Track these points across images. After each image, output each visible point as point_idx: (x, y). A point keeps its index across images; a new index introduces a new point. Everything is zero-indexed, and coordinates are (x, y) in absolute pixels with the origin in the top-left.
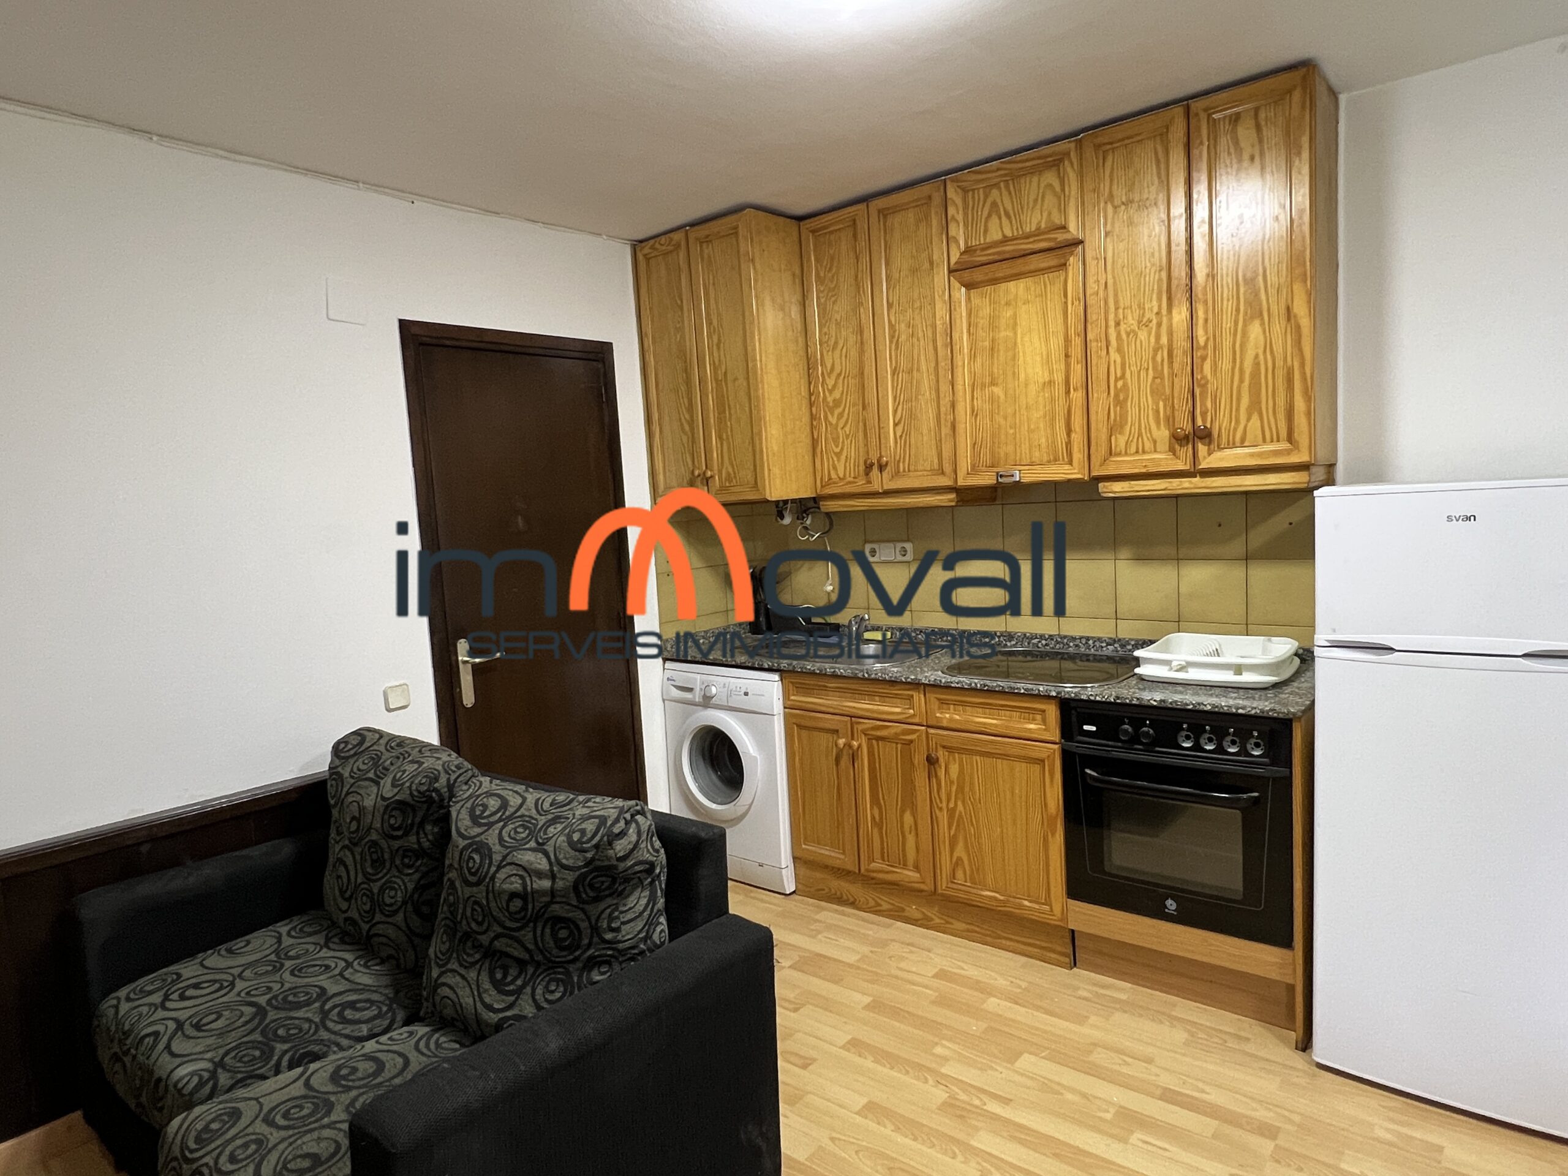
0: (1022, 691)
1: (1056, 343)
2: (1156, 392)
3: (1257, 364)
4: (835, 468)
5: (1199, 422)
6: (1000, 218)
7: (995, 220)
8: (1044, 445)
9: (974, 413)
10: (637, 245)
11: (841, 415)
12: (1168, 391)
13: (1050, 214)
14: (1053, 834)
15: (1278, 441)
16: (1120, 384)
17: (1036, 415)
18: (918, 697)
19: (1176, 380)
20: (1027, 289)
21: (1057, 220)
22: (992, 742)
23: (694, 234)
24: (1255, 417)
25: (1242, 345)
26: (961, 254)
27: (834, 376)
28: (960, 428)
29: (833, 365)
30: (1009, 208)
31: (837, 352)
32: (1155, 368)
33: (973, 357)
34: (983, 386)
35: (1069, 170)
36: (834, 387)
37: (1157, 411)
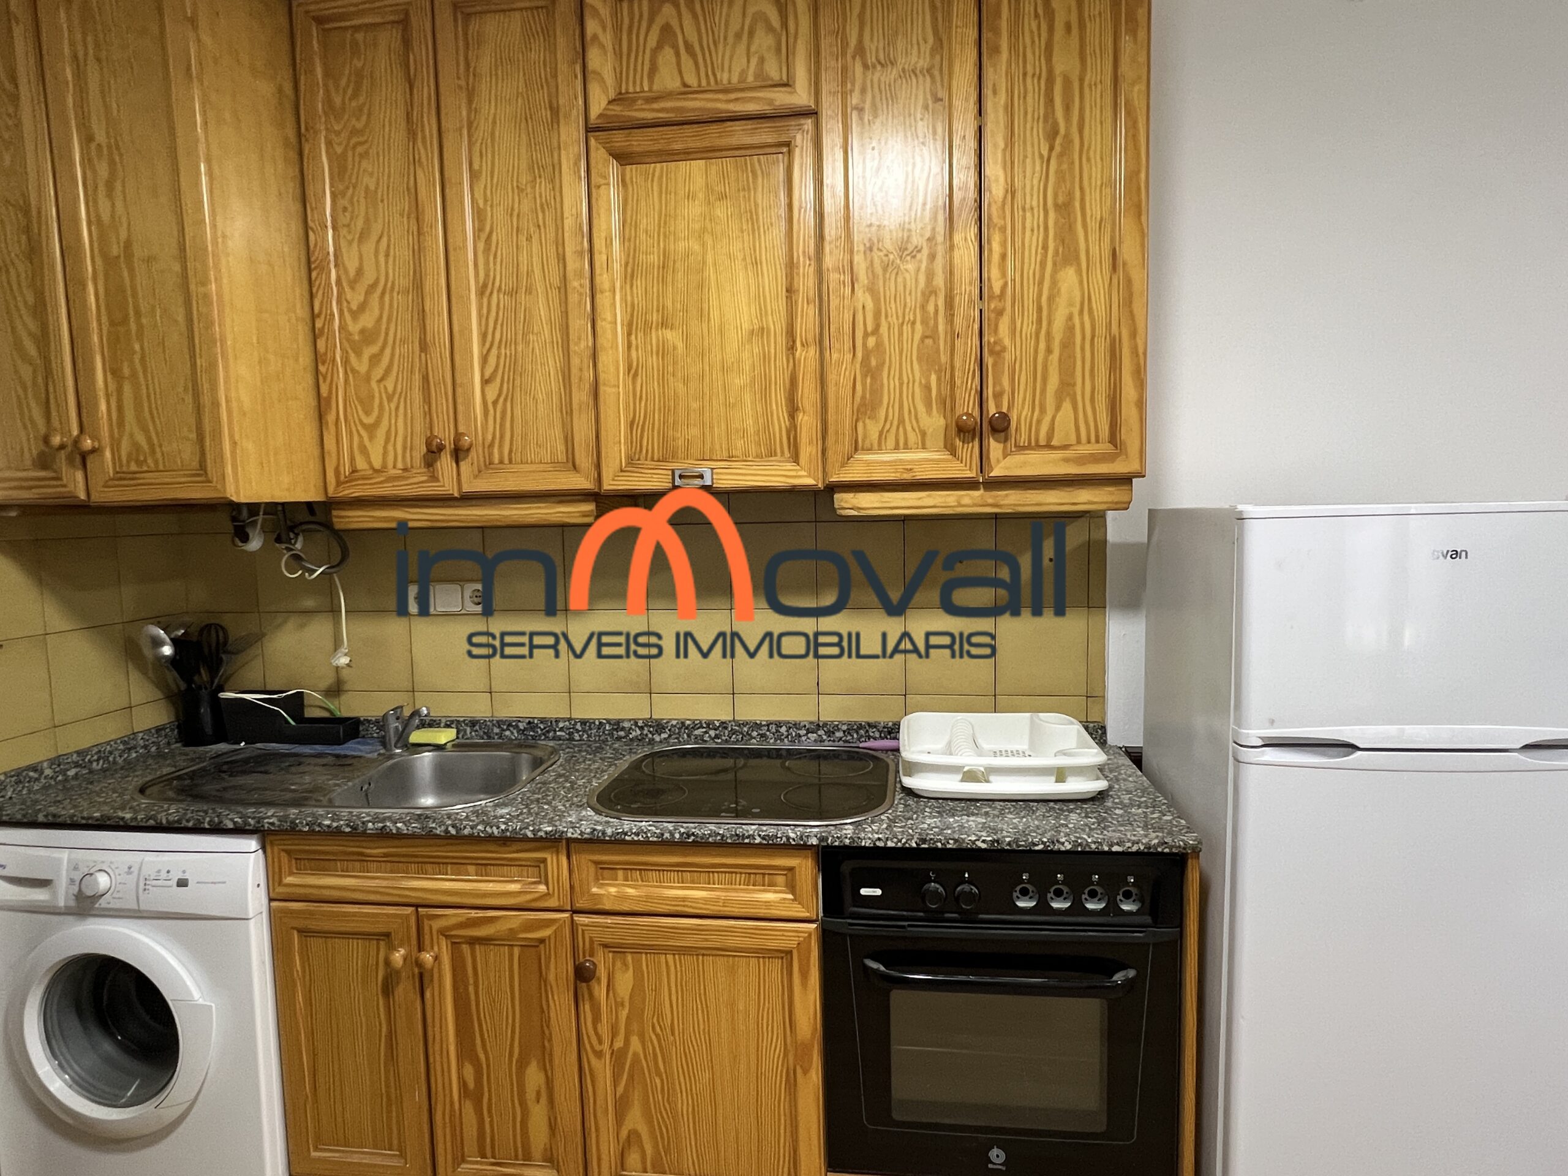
0: (758, 840)
2: (928, 360)
3: (1070, 329)
4: (364, 450)
5: (992, 410)
6: (678, 54)
7: (668, 53)
8: (751, 430)
9: (632, 371)
11: (375, 359)
12: (944, 358)
13: (762, 60)
14: (806, 1072)
15: (1097, 441)
16: (871, 341)
17: (738, 381)
18: (557, 863)
19: (956, 344)
20: (724, 177)
21: (773, 70)
22: (698, 929)
24: (1067, 406)
26: (610, 102)
27: (362, 288)
28: (605, 391)
29: (360, 270)
30: (693, 39)
31: (369, 247)
32: (924, 322)
33: (630, 275)
34: (647, 327)
36: (363, 307)
37: (927, 388)
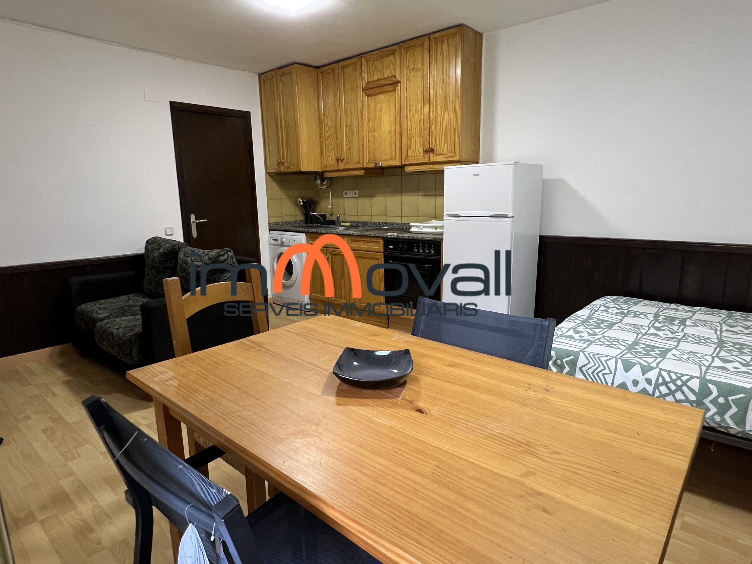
1: (393, 117)
2: (420, 135)
3: (446, 127)
4: (328, 161)
5: (431, 146)
7: (376, 72)
8: (389, 153)
9: (369, 142)
10: (260, 75)
11: (330, 141)
12: (423, 135)
13: (392, 71)
15: (451, 152)
16: (410, 132)
17: (387, 142)
19: (425, 131)
20: (385, 97)
21: (394, 74)
23: (279, 72)
24: (446, 144)
25: (443, 120)
26: (366, 84)
27: (328, 127)
28: (365, 146)
29: (327, 123)
30: (380, 69)
31: (329, 118)
32: (420, 126)
33: (369, 121)
34: (371, 133)
35: (397, 56)
36: (328, 131)
37: (420, 142)
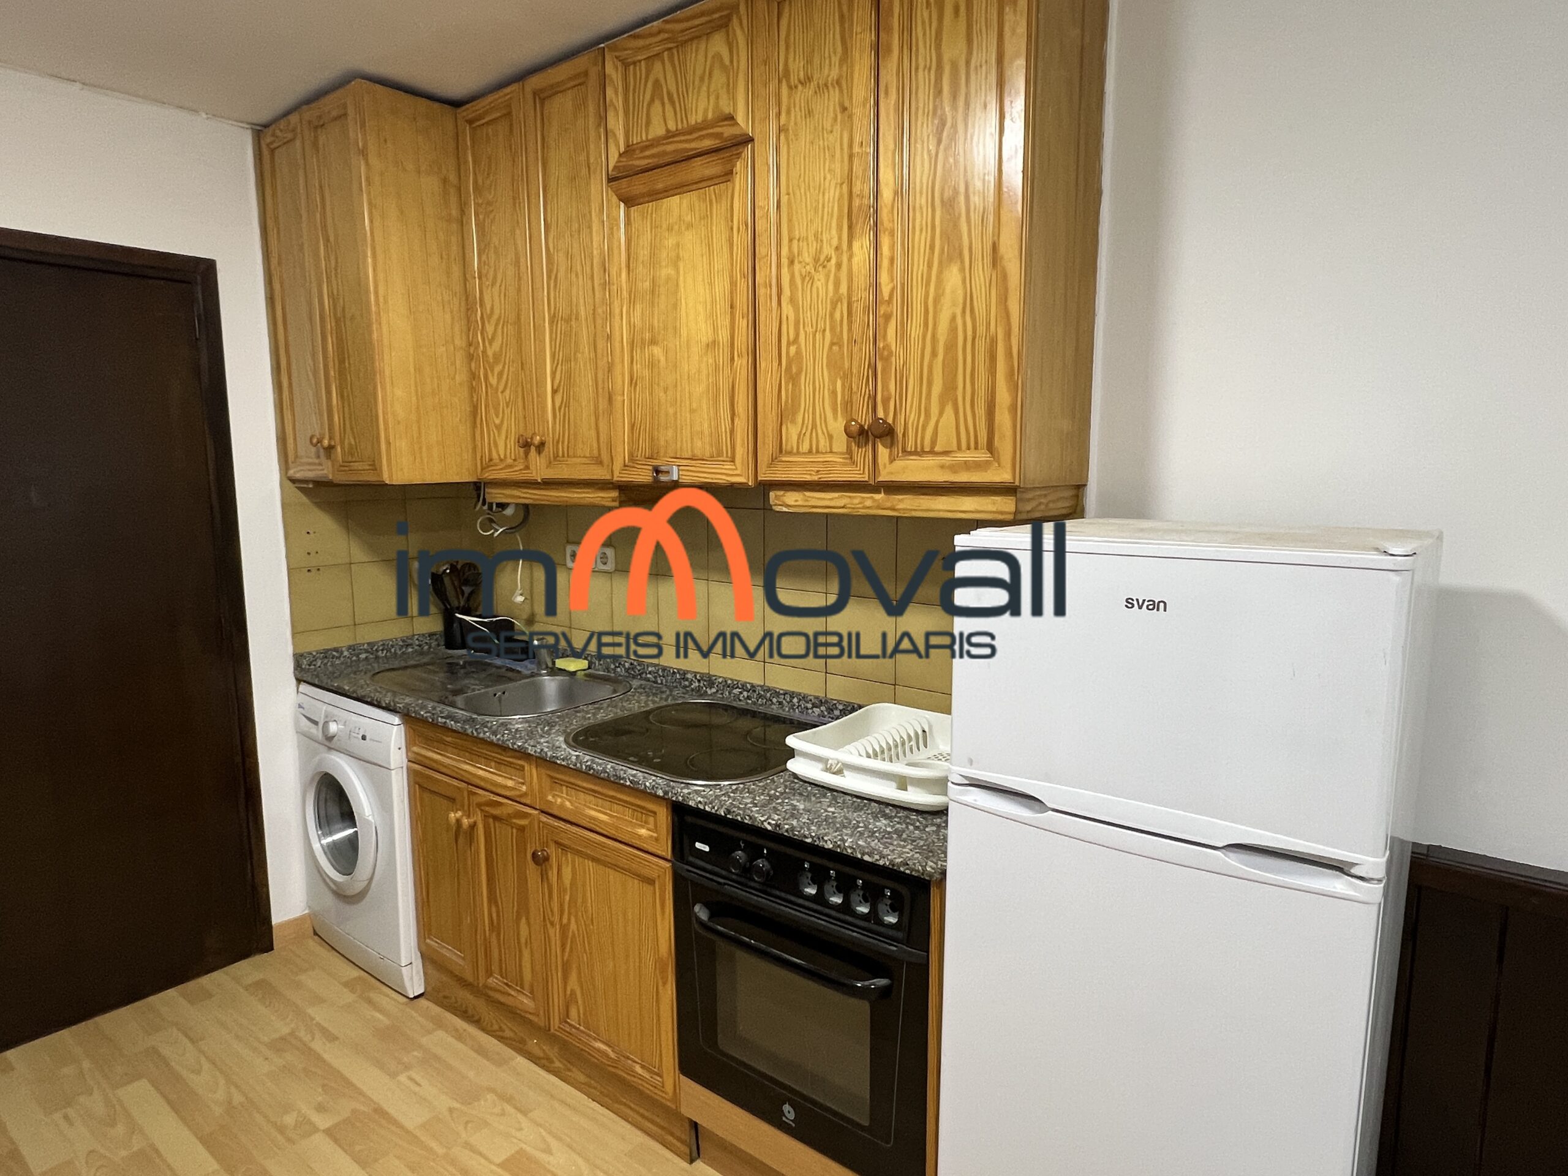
0: (628, 783)
1: (722, 286)
2: (833, 364)
3: (953, 330)
5: (881, 414)
6: (663, 104)
7: (657, 107)
9: (633, 382)
10: (260, 131)
11: (501, 374)
12: (847, 365)
13: (717, 98)
14: (664, 984)
15: (976, 448)
16: (793, 349)
17: (700, 389)
18: (532, 772)
19: (856, 349)
20: (691, 208)
21: (725, 107)
22: (603, 846)
23: (309, 114)
24: (949, 410)
25: (937, 301)
26: (620, 155)
27: (493, 322)
28: (618, 399)
29: (492, 309)
31: (496, 289)
32: (832, 329)
33: (632, 302)
34: (643, 345)
35: (739, 32)
36: (493, 338)
37: (834, 393)
